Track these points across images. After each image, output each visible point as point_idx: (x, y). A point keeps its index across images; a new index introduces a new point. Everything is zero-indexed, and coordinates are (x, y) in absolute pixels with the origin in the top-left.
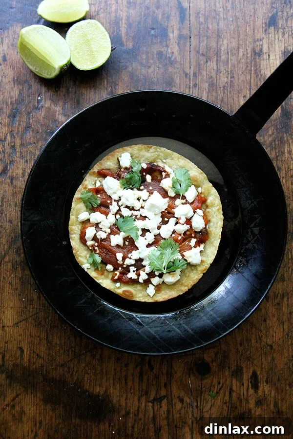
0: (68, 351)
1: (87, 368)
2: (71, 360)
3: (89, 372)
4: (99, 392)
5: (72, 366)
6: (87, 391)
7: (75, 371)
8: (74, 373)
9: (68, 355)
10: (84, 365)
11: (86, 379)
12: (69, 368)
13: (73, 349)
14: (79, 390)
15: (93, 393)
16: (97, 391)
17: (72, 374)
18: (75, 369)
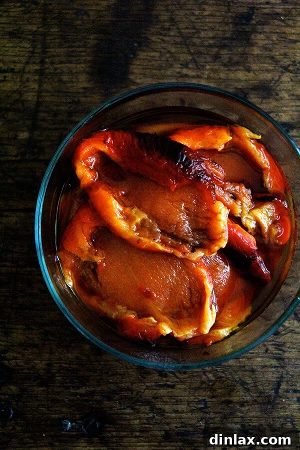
0: (194, 28)
1: (168, 55)
2: (180, 32)
3: (163, 58)
4: (133, 73)
5: (172, 33)
6: (135, 55)
7: (165, 38)
8: (161, 37)
9: (187, 28)
10: (173, 50)
11: (152, 54)
12: (169, 29)
13: (196, 36)
14: (135, 45)
15: (131, 64)
16: (135, 71)
17: (161, 34)
18: (167, 39)
